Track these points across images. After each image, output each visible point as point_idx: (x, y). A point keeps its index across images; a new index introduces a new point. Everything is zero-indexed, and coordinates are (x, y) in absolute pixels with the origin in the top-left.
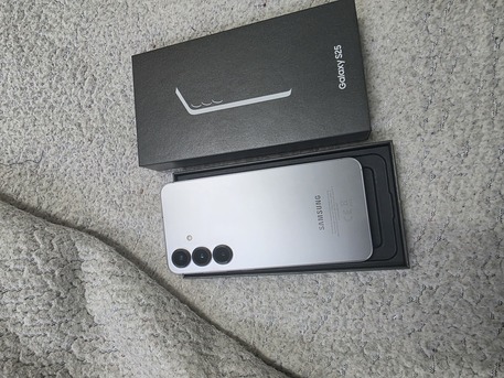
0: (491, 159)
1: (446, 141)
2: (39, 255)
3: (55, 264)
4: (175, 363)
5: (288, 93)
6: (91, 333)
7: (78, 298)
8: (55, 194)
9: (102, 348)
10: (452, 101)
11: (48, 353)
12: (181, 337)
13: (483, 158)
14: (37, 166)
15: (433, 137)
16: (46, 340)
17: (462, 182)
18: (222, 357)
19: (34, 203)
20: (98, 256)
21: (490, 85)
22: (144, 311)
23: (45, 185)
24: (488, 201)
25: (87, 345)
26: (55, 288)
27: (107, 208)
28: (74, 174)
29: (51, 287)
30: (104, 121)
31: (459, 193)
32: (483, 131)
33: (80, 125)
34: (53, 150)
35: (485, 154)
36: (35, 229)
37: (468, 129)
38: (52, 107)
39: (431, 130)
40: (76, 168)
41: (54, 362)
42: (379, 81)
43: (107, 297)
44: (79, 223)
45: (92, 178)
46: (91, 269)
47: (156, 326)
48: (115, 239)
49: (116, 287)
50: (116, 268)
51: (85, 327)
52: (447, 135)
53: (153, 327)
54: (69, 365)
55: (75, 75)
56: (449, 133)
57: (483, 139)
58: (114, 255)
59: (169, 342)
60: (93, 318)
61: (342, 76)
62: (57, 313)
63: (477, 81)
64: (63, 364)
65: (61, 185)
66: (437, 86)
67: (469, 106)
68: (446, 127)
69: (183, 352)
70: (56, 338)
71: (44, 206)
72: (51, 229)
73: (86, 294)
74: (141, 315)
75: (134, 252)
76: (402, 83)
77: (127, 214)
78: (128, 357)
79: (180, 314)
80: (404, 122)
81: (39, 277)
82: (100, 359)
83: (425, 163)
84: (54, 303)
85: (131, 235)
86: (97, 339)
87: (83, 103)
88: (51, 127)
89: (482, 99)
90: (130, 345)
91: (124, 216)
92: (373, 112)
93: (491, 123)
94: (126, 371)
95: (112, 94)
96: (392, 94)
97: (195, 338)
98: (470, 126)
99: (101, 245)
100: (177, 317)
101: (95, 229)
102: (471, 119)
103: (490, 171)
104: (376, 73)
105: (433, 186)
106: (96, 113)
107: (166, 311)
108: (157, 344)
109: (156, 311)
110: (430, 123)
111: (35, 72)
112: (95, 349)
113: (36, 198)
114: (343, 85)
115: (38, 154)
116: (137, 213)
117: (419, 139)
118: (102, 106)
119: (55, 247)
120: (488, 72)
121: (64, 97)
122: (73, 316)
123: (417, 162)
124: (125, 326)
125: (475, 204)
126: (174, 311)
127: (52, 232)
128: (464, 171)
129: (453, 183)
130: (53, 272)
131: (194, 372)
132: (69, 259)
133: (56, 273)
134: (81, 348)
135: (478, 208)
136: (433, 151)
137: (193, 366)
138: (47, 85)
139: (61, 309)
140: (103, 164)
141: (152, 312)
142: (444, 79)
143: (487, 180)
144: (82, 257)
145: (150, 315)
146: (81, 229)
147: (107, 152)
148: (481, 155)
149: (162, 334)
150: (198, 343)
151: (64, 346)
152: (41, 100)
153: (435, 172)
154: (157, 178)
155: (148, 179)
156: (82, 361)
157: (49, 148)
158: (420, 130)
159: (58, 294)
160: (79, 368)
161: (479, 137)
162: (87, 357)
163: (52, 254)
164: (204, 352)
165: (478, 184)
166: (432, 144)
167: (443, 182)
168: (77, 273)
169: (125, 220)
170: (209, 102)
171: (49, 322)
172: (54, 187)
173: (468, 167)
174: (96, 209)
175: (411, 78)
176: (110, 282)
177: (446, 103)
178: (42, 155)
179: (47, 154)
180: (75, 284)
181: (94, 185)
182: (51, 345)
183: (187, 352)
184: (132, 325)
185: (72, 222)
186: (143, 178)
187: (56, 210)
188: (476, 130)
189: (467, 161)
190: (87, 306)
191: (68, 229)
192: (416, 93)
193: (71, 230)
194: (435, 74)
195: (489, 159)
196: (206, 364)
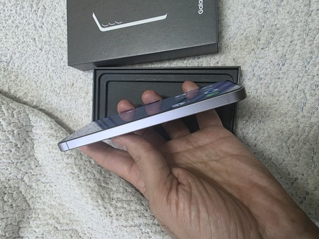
0: (300, 67)
1: (271, 54)
2: (4, 120)
3: (14, 126)
4: (83, 190)
5: (164, 17)
6: (37, 171)
7: (29, 148)
8: (19, 84)
9: (43, 180)
10: (278, 26)
11: (9, 180)
12: (89, 175)
13: (295, 67)
14: (8, 65)
15: (263, 51)
16: (7, 172)
17: (279, 84)
18: (114, 189)
19: (6, 89)
20: (43, 123)
21: (305, 15)
22: (68, 158)
23: (13, 78)
24: (295, 98)
25: (34, 177)
26: (14, 141)
27: (51, 94)
28: (31, 72)
29: (11, 140)
30: (50, 38)
31: (276, 91)
32: (297, 48)
33: (35, 39)
34: (17, 55)
35: (297, 64)
36: (3, 104)
37: (286, 46)
38: (17, 27)
39: (262, 46)
40: (32, 68)
41: (12, 186)
42: (230, 11)
43: (46, 148)
44: (34, 104)
45: (42, 75)
46: (38, 131)
47: (74, 167)
48: (56, 115)
49: (52, 143)
50: (53, 132)
51: (33, 167)
52: (272, 50)
53: (72, 168)
54: (22, 189)
55: (32, 5)
56: (273, 49)
57: (296, 53)
58: (53, 124)
59: (81, 177)
60: (38, 162)
61: (201, 5)
62: (15, 157)
63: (297, 12)
64: (18, 188)
65: (23, 79)
66: (269, 15)
67: (289, 30)
68: (272, 44)
69: (89, 184)
70: (14, 172)
71: (12, 92)
72: (13, 105)
73: (35, 147)
74: (65, 160)
75: (67, 123)
76: (245, 13)
77: (63, 99)
78: (58, 186)
79: (90, 162)
80: (244, 40)
81: (4, 133)
82: (41, 187)
83: (255, 69)
84: (13, 150)
85: (65, 112)
86: (41, 174)
87: (38, 24)
88: (16, 39)
89: (299, 25)
90: (58, 178)
91: (61, 100)
92: (223, 34)
93: (303, 42)
94: (57, 195)
95: (56, 19)
96: (237, 21)
97: (98, 176)
98: (289, 44)
99: (45, 117)
100: (88, 163)
101: (44, 108)
102: (289, 39)
103: (299, 76)
104: (229, 6)
105: (259, 85)
106: (46, 32)
107: (82, 159)
108: (73, 178)
109: (75, 159)
110: (261, 42)
111: (6, 2)
112: (39, 180)
113: (7, 86)
114: (201, 11)
115: (8, 57)
116: (69, 98)
117: (253, 52)
118: (49, 27)
119: (15, 116)
120: (305, 6)
121: (25, 20)
122: (26, 159)
123: (250, 69)
124: (55, 167)
125: (286, 99)
126: (87, 159)
127: (14, 106)
128: (281, 76)
129: (272, 84)
130: (13, 131)
131: (95, 196)
132: (24, 124)
133: (15, 132)
134: (30, 179)
135: (288, 101)
136: (261, 61)
137: (94, 193)
138: (14, 11)
139: (18, 154)
140: (49, 66)
141: (73, 159)
142: (274, 10)
143: (296, 82)
144: (32, 124)
145: (71, 161)
146: (35, 107)
147: (52, 58)
148: (294, 65)
149: (78, 173)
150: (99, 180)
151: (19, 176)
152: (10, 21)
153: (262, 76)
154: (83, 76)
155: (77, 76)
156: (31, 187)
157: (15, 54)
158: (255, 46)
159: (16, 145)
160: (28, 191)
161: (293, 52)
162: (34, 184)
163: (13, 120)
164: (103, 185)
165: (290, 85)
166: (261, 56)
167: (266, 84)
168: (29, 133)
169: (61, 103)
170: (113, 22)
171: (10, 161)
172: (18, 80)
173: (284, 73)
174: (44, 95)
175: (252, 10)
176: (48, 140)
177: (274, 27)
178: (11, 58)
179: (14, 58)
180: (28, 140)
181: (43, 80)
182: (11, 175)
183: (92, 184)
184: (60, 166)
185: (30, 103)
186: (74, 76)
187: (20, 94)
188: (292, 47)
189: (284, 69)
190: (35, 154)
191: (25, 106)
192: (254, 20)
193: (27, 107)
194: (268, 6)
195: (299, 67)
196: (103, 192)
